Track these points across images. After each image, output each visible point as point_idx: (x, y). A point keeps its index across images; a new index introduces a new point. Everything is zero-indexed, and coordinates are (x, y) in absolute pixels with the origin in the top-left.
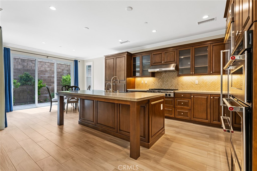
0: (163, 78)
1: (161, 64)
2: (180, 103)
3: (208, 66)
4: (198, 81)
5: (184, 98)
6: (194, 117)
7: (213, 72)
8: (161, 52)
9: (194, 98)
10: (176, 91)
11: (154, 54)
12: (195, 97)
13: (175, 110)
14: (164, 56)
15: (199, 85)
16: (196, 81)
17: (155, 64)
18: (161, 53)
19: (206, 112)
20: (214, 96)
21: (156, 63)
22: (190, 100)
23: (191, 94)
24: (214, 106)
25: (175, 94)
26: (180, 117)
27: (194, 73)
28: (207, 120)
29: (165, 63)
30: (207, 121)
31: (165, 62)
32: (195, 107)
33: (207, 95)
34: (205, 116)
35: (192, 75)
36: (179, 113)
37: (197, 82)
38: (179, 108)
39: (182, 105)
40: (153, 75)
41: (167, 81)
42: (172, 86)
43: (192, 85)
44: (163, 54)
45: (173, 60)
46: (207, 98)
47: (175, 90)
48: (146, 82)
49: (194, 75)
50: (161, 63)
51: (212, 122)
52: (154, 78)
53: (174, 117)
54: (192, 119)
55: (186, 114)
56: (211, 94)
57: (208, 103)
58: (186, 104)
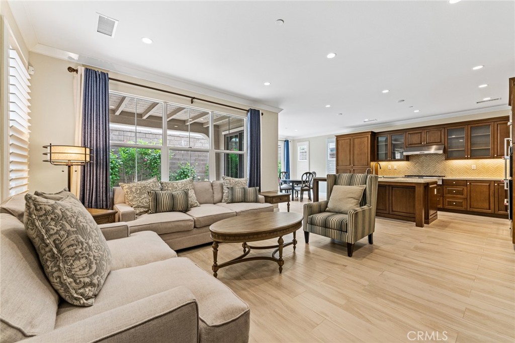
0: (422, 162)
1: (420, 145)
2: (450, 192)
3: (490, 148)
4: (476, 166)
5: (456, 185)
6: (472, 207)
7: (497, 156)
8: (421, 131)
9: (471, 186)
10: (444, 178)
11: (410, 134)
12: (472, 184)
13: (444, 199)
14: (425, 136)
15: (477, 170)
16: (473, 165)
17: (410, 146)
18: (421, 133)
19: (488, 201)
20: (499, 182)
21: (413, 144)
22: (465, 188)
23: (467, 181)
24: (500, 194)
25: (444, 181)
26: (451, 207)
27: (470, 157)
28: (490, 209)
29: (427, 145)
30: (490, 211)
31: (426, 143)
32: (472, 195)
33: (489, 182)
34: (486, 205)
35: (467, 158)
36: (450, 203)
37: (474, 167)
38: (449, 198)
39: (454, 194)
40: (407, 158)
41: (429, 166)
42: (435, 171)
43: (467, 170)
44: (423, 134)
45: (439, 141)
46: (489, 185)
47: (442, 176)
48: (395, 167)
49: (470, 159)
50: (421, 143)
51: (496, 212)
52: (408, 162)
53: (442, 207)
54: (468, 210)
55: (460, 204)
56: (494, 181)
57: (491, 191)
58: (458, 192)
